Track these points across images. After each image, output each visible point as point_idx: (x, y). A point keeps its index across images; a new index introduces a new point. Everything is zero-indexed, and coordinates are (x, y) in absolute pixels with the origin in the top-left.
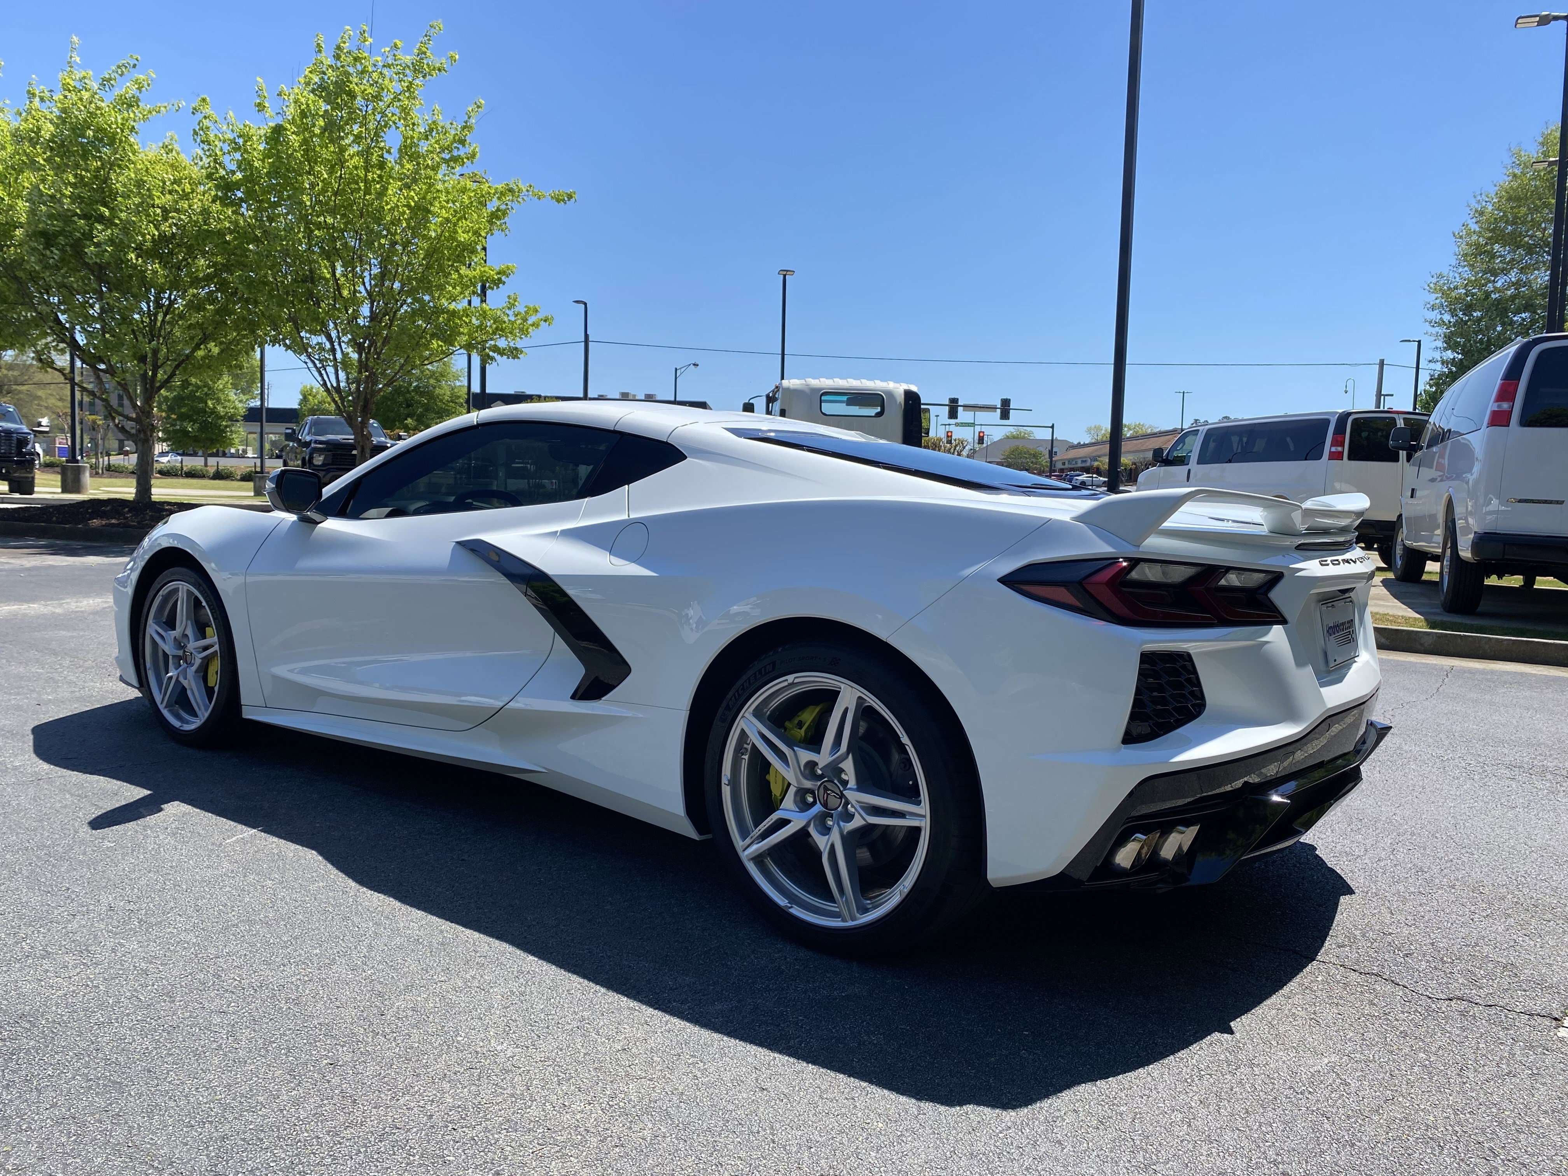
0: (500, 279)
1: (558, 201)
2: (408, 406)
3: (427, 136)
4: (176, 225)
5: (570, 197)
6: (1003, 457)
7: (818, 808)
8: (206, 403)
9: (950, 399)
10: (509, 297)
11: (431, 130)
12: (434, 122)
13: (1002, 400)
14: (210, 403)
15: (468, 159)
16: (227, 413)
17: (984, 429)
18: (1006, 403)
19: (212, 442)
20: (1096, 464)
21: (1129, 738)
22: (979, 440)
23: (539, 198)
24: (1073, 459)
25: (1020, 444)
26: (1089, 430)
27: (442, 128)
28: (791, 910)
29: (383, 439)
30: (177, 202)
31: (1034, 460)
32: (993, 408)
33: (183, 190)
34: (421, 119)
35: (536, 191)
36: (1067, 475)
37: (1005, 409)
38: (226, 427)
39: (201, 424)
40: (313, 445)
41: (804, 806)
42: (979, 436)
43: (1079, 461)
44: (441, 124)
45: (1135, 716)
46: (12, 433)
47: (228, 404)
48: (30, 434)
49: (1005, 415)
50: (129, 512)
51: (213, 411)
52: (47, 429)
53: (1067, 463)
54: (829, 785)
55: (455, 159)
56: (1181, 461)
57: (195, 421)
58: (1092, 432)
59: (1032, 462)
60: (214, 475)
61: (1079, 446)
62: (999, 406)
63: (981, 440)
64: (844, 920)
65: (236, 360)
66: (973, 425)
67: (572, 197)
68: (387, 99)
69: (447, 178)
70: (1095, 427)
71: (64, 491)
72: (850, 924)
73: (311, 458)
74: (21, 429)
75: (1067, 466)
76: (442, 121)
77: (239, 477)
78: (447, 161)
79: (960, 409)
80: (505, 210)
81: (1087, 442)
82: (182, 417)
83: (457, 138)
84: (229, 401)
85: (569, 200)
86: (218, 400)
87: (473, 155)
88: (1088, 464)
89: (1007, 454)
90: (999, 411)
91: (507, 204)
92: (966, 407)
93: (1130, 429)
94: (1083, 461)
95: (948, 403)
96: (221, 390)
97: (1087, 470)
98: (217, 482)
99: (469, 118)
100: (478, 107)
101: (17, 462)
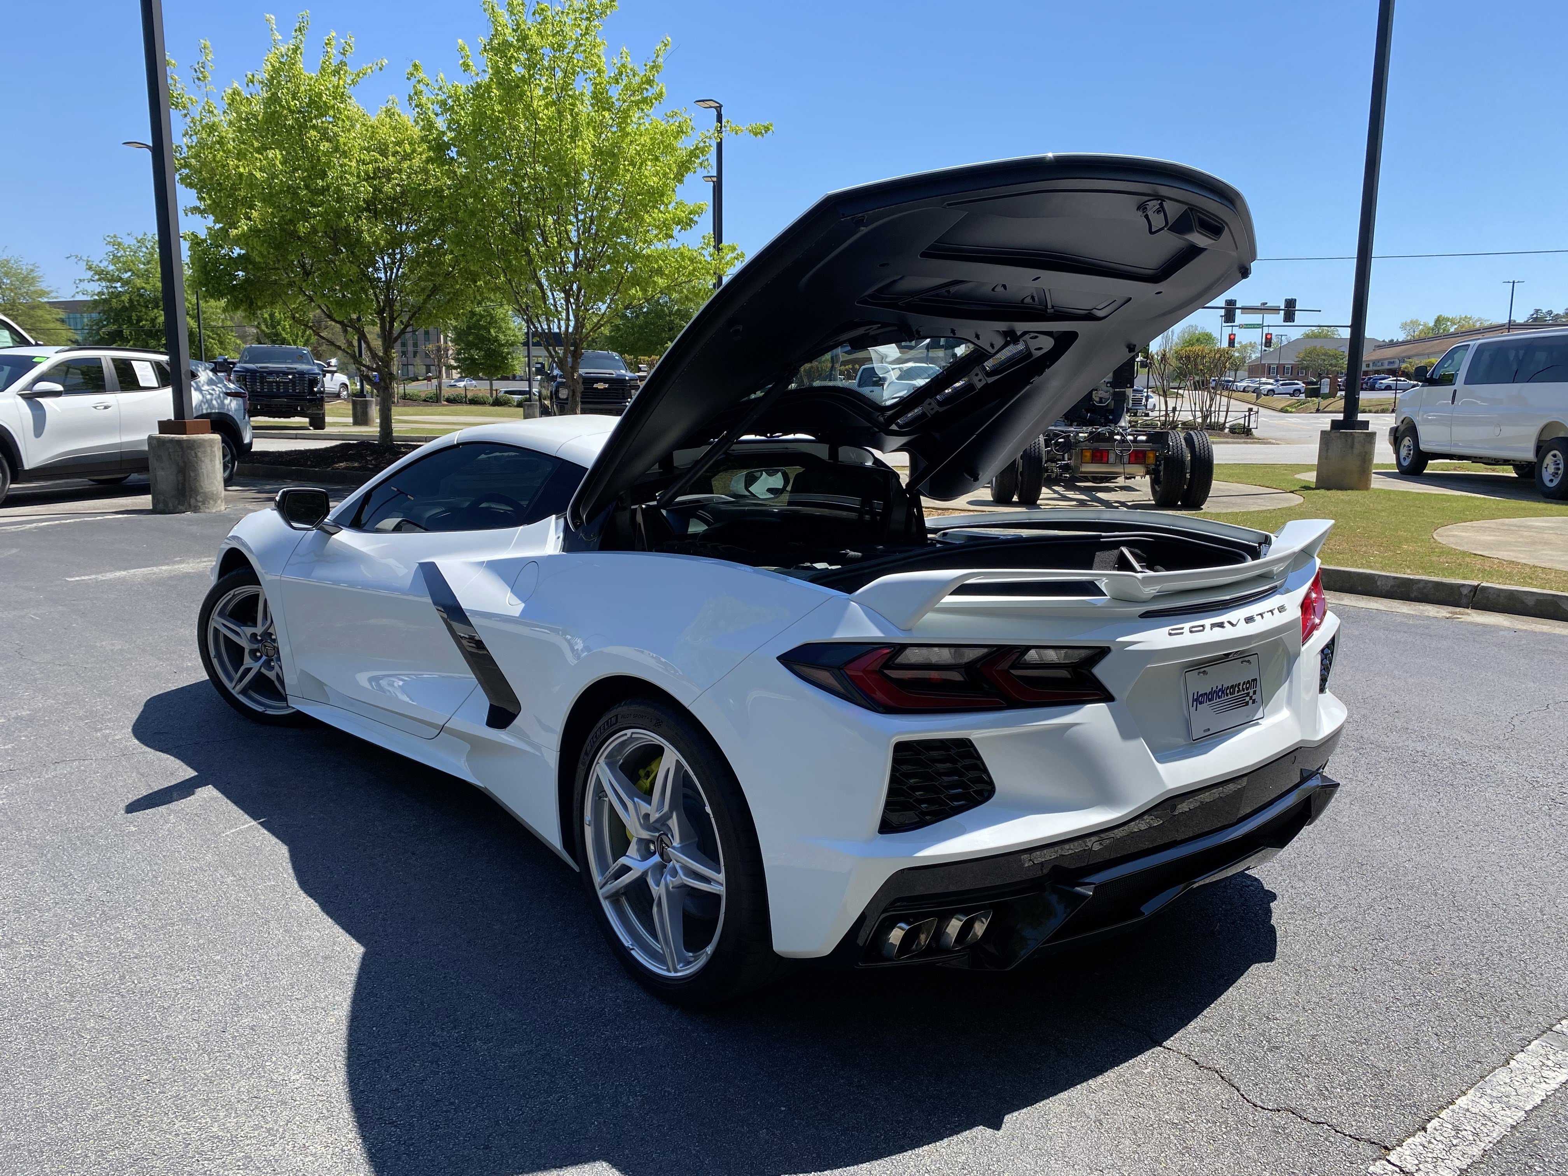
0: (691, 220)
1: (756, 134)
2: (670, 329)
3: (617, 80)
4: (398, 185)
5: (767, 129)
6: (1297, 359)
7: (656, 858)
8: (489, 332)
9: (1226, 301)
10: (704, 237)
11: (621, 74)
12: (623, 65)
13: (1286, 300)
14: (492, 331)
15: (656, 99)
16: (508, 341)
17: (1272, 330)
18: (1290, 304)
19: (497, 369)
20: (1403, 366)
21: (886, 827)
22: (1266, 342)
23: (736, 133)
24: (1378, 361)
25: (1317, 344)
26: (1404, 326)
27: (631, 70)
28: (632, 952)
29: (623, 372)
30: (400, 163)
31: (1334, 362)
32: (1276, 310)
33: (405, 151)
34: (608, 66)
35: (734, 126)
36: (1370, 378)
37: (1290, 310)
38: (508, 353)
39: (486, 351)
40: (559, 380)
41: (646, 854)
42: (1266, 338)
43: (1386, 362)
44: (630, 66)
45: (890, 805)
46: (305, 374)
47: (508, 332)
48: (319, 374)
49: (1289, 316)
50: (371, 455)
51: (496, 340)
52: (335, 369)
53: (1371, 365)
54: (664, 837)
55: (644, 101)
56: (1448, 380)
57: (480, 349)
58: (1408, 328)
59: (1331, 365)
60: (494, 402)
61: (1392, 344)
62: (1283, 307)
63: (1268, 342)
64: (669, 971)
65: (463, 308)
66: (1261, 326)
67: (769, 129)
68: (570, 47)
69: (642, 121)
70: (1411, 322)
71: (356, 423)
72: (673, 974)
73: (557, 392)
74: (313, 370)
75: (1371, 368)
76: (631, 63)
77: (515, 404)
78: (637, 103)
79: (1238, 312)
80: (704, 147)
81: (1400, 340)
82: (470, 345)
83: (644, 79)
84: (510, 329)
85: (766, 132)
86: (500, 328)
87: (661, 94)
88: (1396, 366)
89: (1302, 355)
90: (1282, 312)
91: (705, 142)
92: (1244, 309)
93: (1453, 323)
94: (1390, 363)
95: (1224, 305)
96: (503, 319)
97: (1393, 372)
98: (496, 408)
99: (657, 57)
100: (666, 45)
101: (310, 401)
